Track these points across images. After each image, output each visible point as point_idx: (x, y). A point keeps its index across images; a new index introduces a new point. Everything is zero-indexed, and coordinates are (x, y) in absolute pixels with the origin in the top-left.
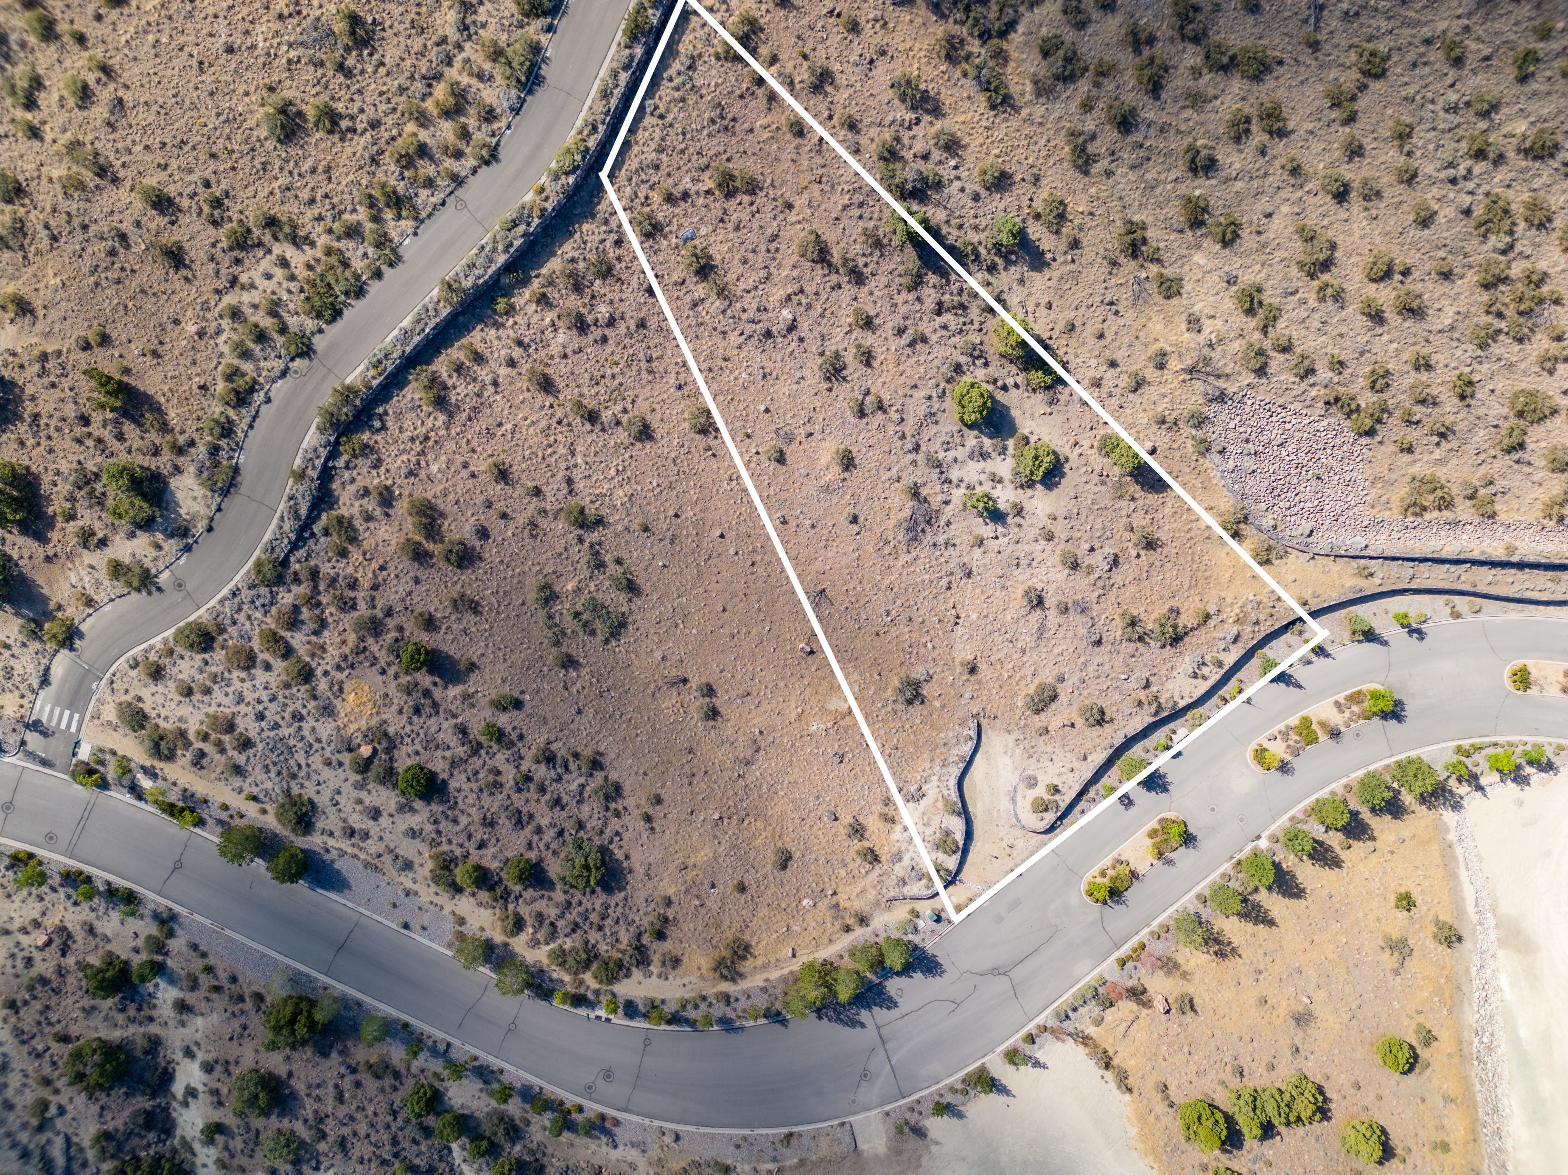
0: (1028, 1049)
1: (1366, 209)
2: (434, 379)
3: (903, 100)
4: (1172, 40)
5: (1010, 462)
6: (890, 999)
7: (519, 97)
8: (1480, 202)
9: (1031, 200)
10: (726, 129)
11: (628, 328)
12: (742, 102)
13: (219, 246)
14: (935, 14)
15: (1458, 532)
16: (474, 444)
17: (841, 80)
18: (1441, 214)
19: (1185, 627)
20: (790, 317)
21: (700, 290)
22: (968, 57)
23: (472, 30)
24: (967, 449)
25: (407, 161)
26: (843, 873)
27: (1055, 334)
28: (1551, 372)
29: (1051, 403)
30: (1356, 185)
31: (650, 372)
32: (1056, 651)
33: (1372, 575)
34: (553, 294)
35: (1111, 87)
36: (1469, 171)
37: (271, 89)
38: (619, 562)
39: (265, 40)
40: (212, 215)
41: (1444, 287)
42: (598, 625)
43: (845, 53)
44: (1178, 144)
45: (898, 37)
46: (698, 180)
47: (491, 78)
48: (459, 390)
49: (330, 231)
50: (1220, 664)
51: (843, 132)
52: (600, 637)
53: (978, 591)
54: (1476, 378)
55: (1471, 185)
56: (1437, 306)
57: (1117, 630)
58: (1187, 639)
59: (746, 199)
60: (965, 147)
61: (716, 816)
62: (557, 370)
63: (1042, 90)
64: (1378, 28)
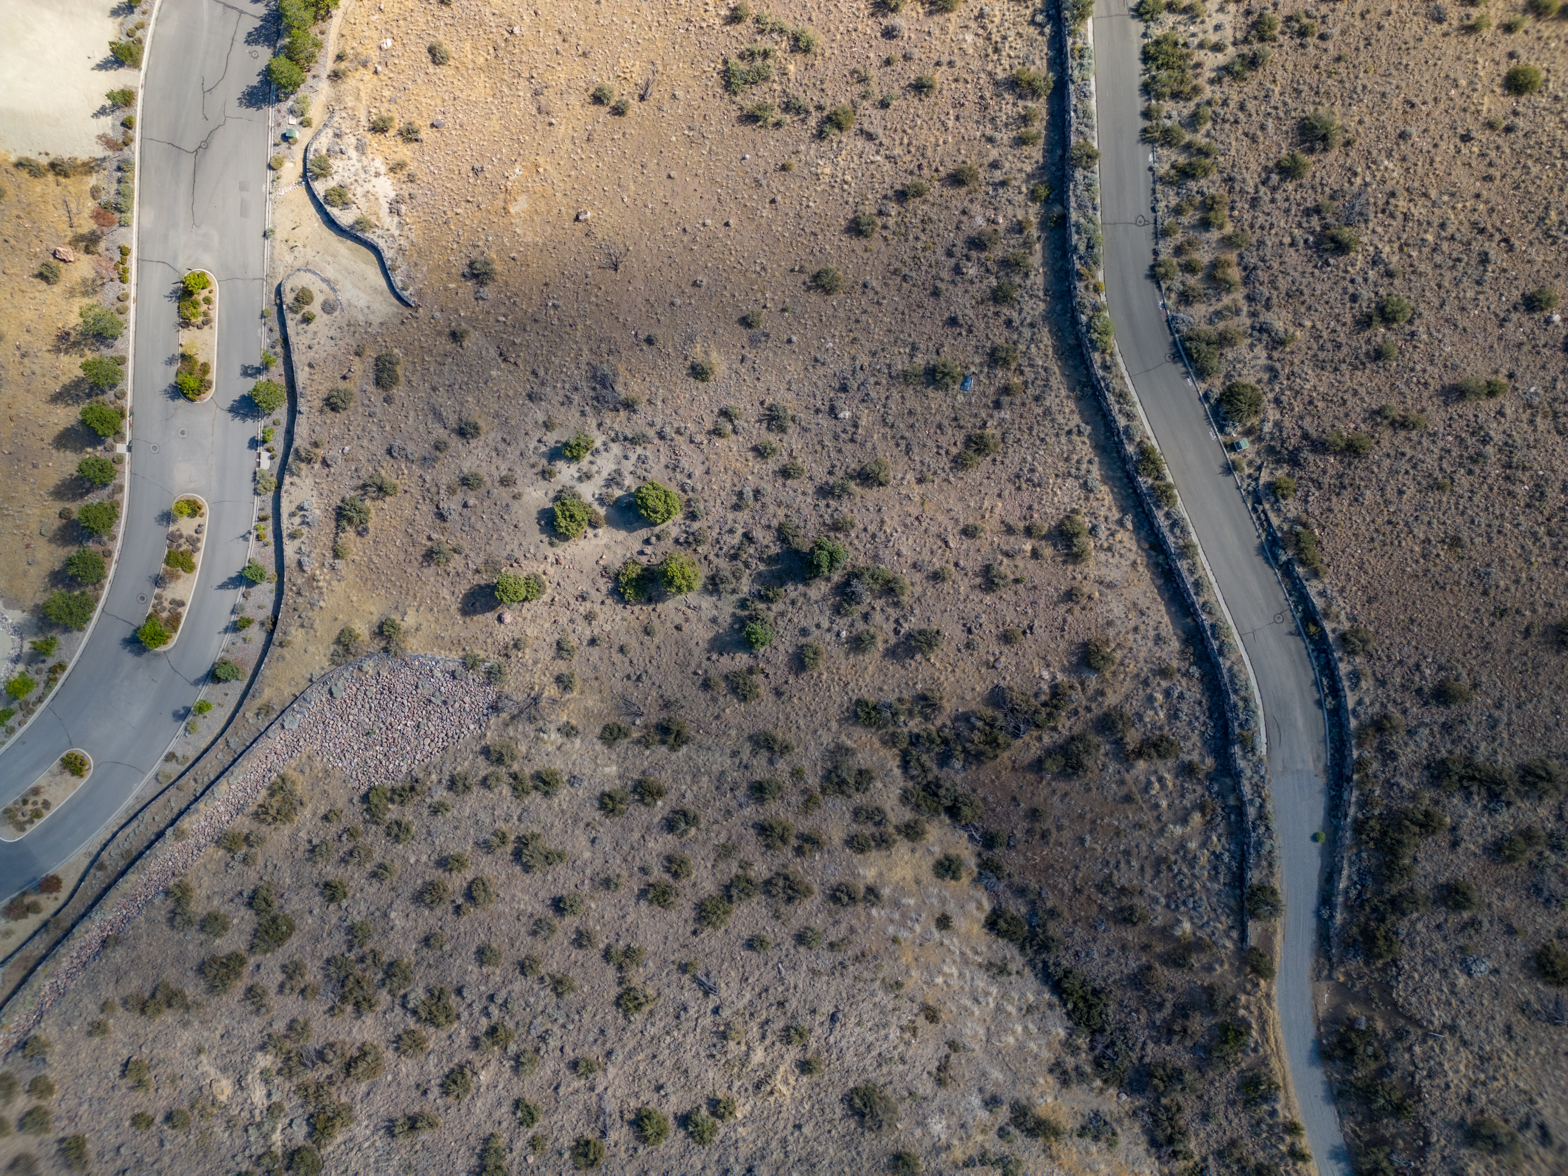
0: (121, 115)
1: (532, 915)
2: (1035, 93)
3: (921, 632)
4: (785, 866)
5: (588, 498)
6: (256, 42)
7: (1178, 331)
8: (458, 1006)
9: (767, 676)
10: (1018, 477)
11: (942, 280)
12: (1026, 505)
13: (1272, 8)
14: (963, 714)
15: (231, 808)
16: (961, 85)
17: (976, 596)
18: (476, 970)
19: (344, 530)
20: (841, 415)
21: (920, 360)
22: (911, 713)
23: (1255, 333)
24: (626, 473)
25: (1208, 205)
26: (386, 93)
27: (654, 616)
28: (284, 968)
29: (605, 568)
30: (556, 922)
31: (896, 272)
32: (412, 414)
33: (257, 715)
34: (1016, 240)
35: (793, 799)
36: (488, 1015)
37: (1348, 143)
38: (778, 125)
39: (1386, 168)
40: (1298, 21)
41: (422, 930)
42: (743, 66)
43: (993, 615)
44: (706, 816)
45: (970, 669)
46: (999, 424)
47: (1211, 322)
48: (1009, 106)
49: (1209, 103)
50: (293, 536)
51: (937, 566)
52: (733, 60)
53: (511, 393)
54: (333, 907)
55: (477, 1008)
56: (413, 915)
57: (387, 474)
58: (333, 524)
59: (954, 451)
60: (847, 655)
61: (516, 30)
62: (958, 197)
63: (840, 752)
64: (653, 1024)
